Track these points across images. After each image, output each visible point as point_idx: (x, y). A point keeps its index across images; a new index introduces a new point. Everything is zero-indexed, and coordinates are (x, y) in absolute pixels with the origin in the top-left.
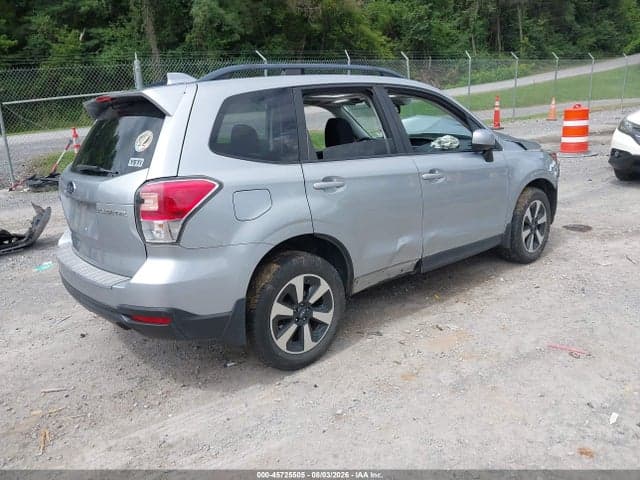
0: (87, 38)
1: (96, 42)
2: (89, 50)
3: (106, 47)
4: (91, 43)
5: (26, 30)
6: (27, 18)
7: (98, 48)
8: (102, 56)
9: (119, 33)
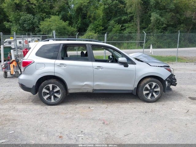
0: (122, 26)
1: (125, 27)
2: (122, 30)
3: (127, 29)
4: (123, 28)
5: (108, 25)
6: (109, 22)
7: (125, 29)
8: (125, 31)
9: (130, 25)
